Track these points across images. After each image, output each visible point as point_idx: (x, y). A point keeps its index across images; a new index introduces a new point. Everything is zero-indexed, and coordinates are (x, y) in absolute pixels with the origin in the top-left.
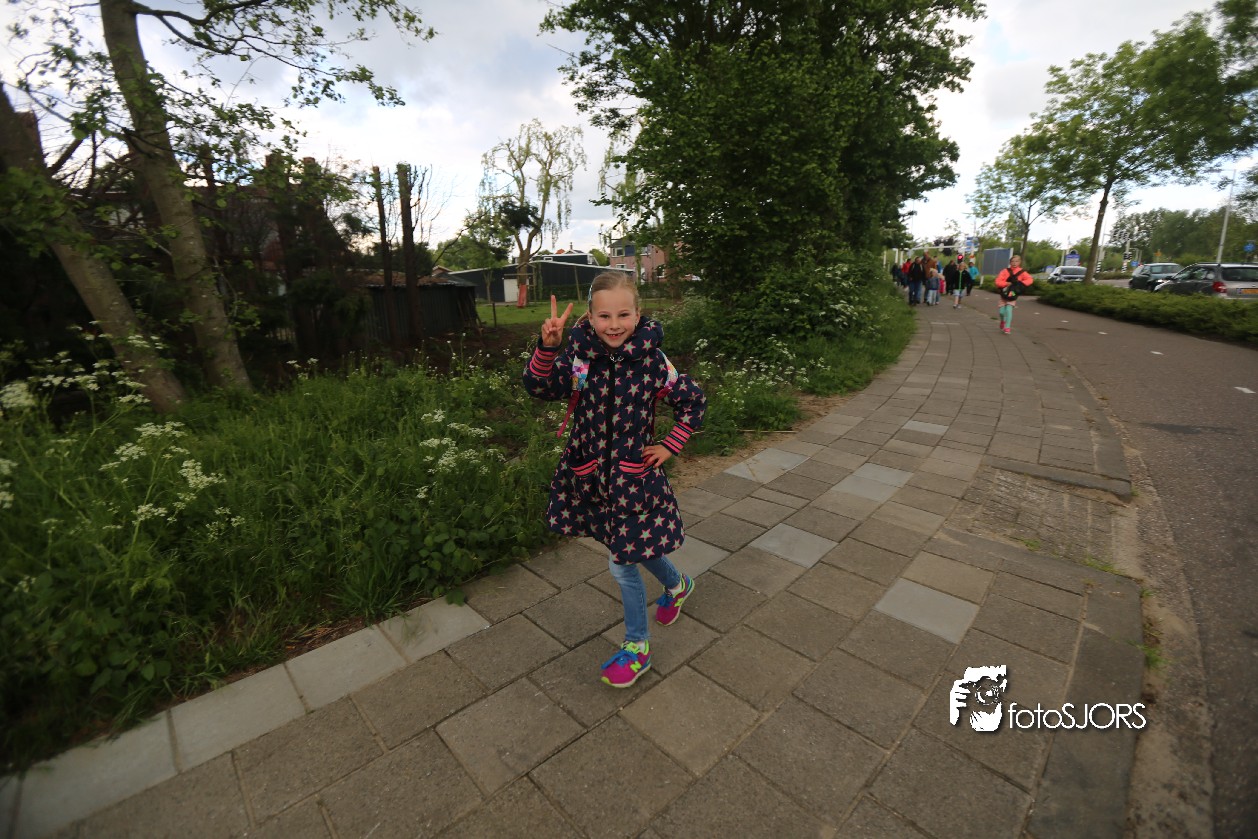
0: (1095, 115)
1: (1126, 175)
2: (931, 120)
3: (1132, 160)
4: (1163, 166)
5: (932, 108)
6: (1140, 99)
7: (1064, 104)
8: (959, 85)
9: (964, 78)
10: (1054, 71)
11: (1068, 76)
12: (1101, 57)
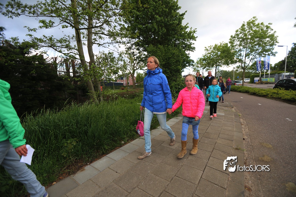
0: (212, 55)
1: (218, 65)
2: (189, 56)
3: (219, 63)
4: (224, 64)
5: (189, 54)
6: (219, 53)
7: (207, 53)
8: (193, 51)
9: (194, 50)
10: (205, 48)
11: (208, 49)
12: (212, 46)
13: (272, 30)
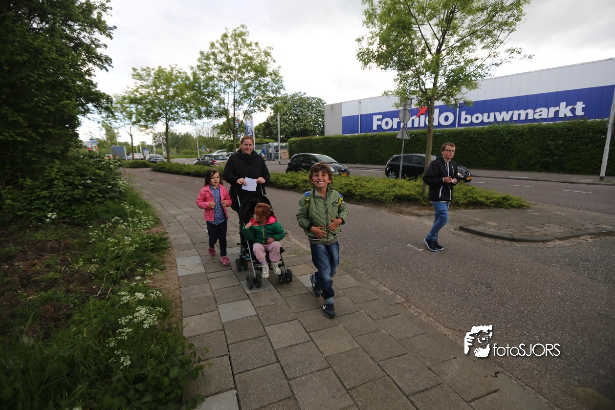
7: (141, 85)
10: (134, 70)
11: (141, 74)
12: (153, 70)
13: (274, 61)
